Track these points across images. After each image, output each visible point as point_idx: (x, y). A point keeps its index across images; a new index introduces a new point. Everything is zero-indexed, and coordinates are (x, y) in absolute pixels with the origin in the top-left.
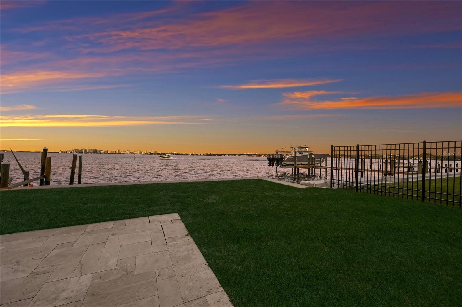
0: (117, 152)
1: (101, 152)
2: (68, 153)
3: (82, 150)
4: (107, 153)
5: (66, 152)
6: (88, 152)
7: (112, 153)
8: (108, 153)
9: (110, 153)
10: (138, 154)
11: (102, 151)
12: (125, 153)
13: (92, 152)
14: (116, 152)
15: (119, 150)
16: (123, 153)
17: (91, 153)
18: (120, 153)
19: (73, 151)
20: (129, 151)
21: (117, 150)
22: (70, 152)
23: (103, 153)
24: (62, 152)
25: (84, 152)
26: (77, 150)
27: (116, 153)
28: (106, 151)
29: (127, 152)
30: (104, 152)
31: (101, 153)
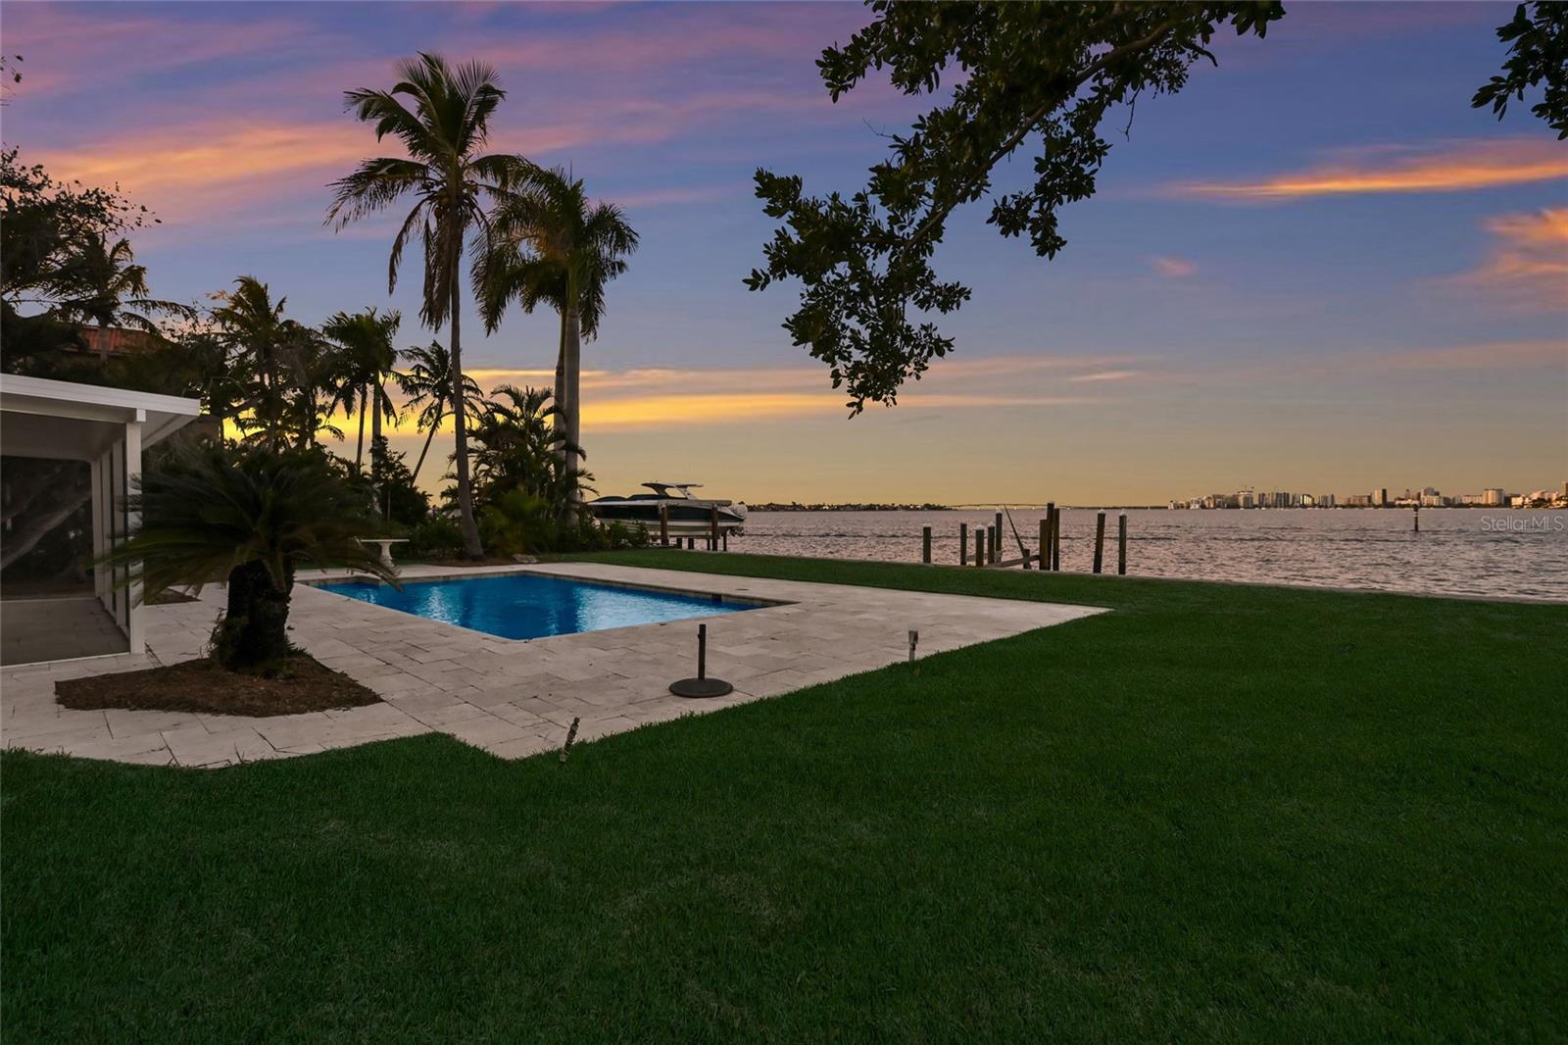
0: (1377, 499)
1: (1308, 501)
2: (1192, 507)
3: (1235, 498)
4: (1329, 504)
5: (1188, 507)
6: (1256, 502)
7: (1353, 506)
8: (1337, 506)
9: (1343, 507)
10: (1486, 506)
11: (1309, 496)
12: (1416, 502)
13: (1270, 502)
14: (1370, 498)
15: (1384, 491)
16: (1403, 502)
17: (1267, 506)
18: (1392, 506)
19: (1206, 503)
20: (1437, 494)
21: (1376, 492)
22: (1197, 506)
23: (1314, 505)
24: (1178, 507)
25: (1241, 503)
26: (1219, 497)
27: (1369, 506)
28: (1325, 498)
29: (1425, 499)
30: (1316, 502)
31: (1304, 506)
